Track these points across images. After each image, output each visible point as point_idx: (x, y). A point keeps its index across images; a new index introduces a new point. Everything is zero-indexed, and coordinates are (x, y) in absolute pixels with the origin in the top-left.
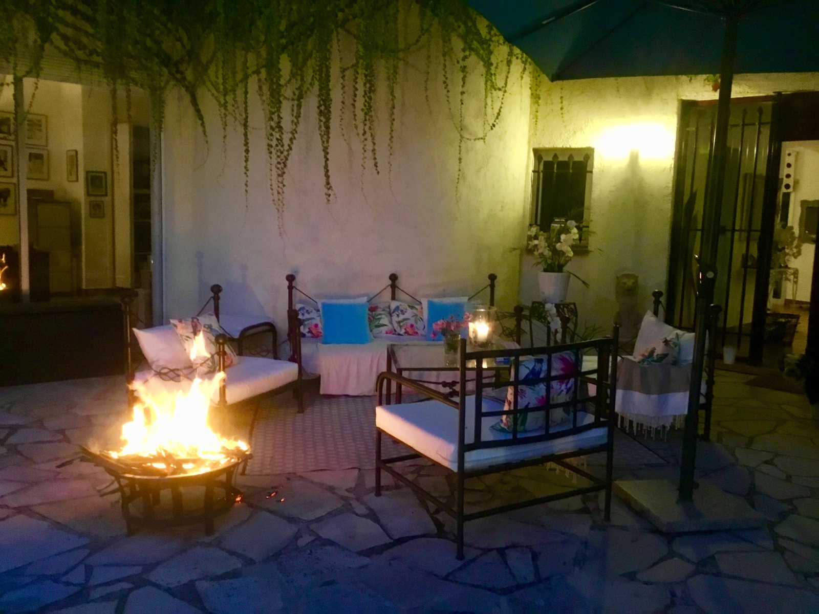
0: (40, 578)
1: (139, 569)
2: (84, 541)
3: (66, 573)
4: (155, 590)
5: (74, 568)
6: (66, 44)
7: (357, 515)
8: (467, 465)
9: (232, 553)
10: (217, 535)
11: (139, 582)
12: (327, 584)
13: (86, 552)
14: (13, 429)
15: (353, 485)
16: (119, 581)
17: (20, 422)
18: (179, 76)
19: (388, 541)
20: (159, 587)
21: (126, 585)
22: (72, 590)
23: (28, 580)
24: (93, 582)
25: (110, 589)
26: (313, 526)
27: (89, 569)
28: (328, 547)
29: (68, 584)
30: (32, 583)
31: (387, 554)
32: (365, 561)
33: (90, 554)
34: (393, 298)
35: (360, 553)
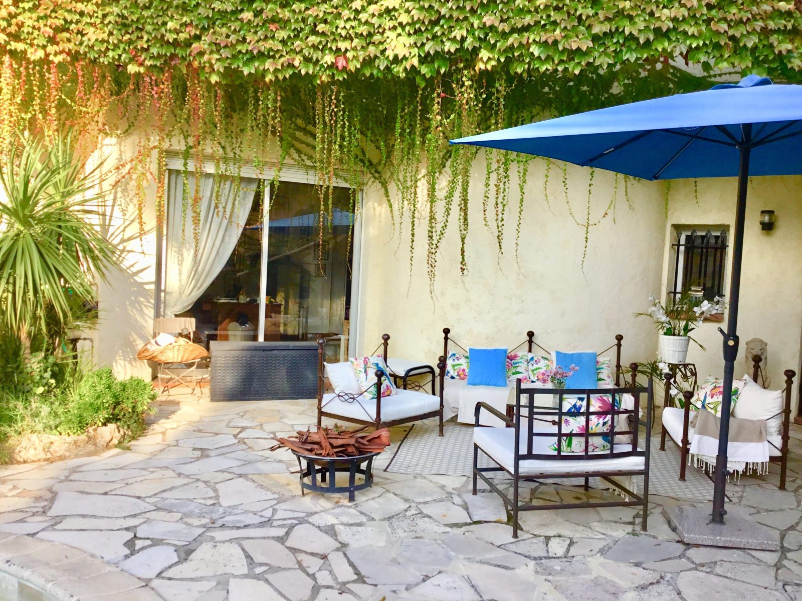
0: (246, 512)
1: (304, 515)
2: (276, 496)
3: (262, 511)
4: (311, 526)
5: (267, 509)
6: (300, 157)
7: (454, 503)
8: (520, 470)
9: (362, 513)
10: (356, 502)
11: (302, 521)
12: (417, 538)
13: (275, 502)
14: (244, 429)
15: (459, 486)
16: (290, 519)
17: (249, 425)
18: (377, 175)
19: (469, 521)
20: (313, 525)
21: (295, 522)
22: (263, 520)
23: (239, 511)
24: (276, 517)
25: (285, 522)
26: (420, 506)
27: (275, 511)
28: (426, 519)
29: (261, 516)
30: (242, 513)
31: (464, 529)
32: (448, 529)
33: (277, 503)
34: (530, 351)
35: (446, 525)
